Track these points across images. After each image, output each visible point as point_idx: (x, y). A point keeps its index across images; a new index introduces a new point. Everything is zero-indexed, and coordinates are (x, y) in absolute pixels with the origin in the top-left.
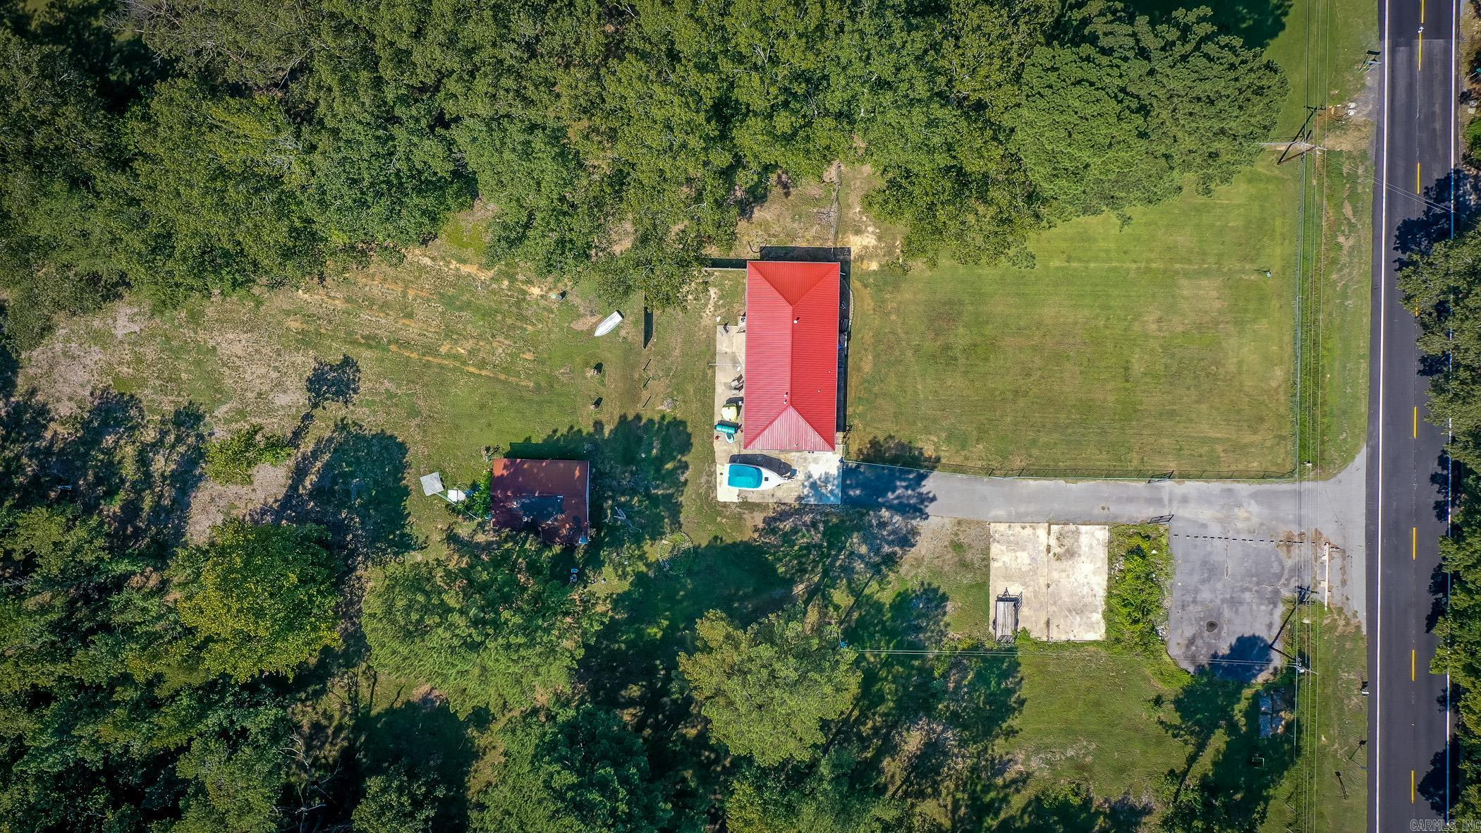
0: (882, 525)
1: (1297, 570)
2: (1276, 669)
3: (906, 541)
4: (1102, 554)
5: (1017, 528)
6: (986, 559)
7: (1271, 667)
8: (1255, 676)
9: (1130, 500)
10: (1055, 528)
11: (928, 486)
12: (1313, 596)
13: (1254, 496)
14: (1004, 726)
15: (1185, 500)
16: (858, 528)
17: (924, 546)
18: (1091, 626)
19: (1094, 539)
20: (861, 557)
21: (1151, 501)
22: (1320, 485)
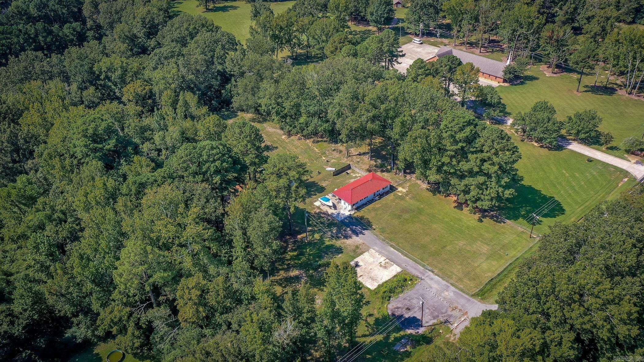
0: (345, 231)
1: (450, 316)
2: (418, 332)
3: (346, 237)
4: (394, 273)
5: (377, 254)
6: (362, 253)
7: (418, 330)
8: (409, 329)
9: (415, 269)
10: (387, 260)
11: (365, 232)
12: (449, 325)
13: (454, 292)
14: (322, 287)
15: (432, 279)
16: (338, 227)
17: (348, 242)
18: (372, 285)
19: (395, 270)
20: (332, 232)
21: (421, 273)
22: (479, 303)
